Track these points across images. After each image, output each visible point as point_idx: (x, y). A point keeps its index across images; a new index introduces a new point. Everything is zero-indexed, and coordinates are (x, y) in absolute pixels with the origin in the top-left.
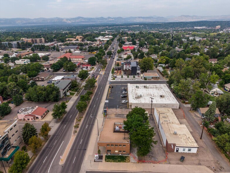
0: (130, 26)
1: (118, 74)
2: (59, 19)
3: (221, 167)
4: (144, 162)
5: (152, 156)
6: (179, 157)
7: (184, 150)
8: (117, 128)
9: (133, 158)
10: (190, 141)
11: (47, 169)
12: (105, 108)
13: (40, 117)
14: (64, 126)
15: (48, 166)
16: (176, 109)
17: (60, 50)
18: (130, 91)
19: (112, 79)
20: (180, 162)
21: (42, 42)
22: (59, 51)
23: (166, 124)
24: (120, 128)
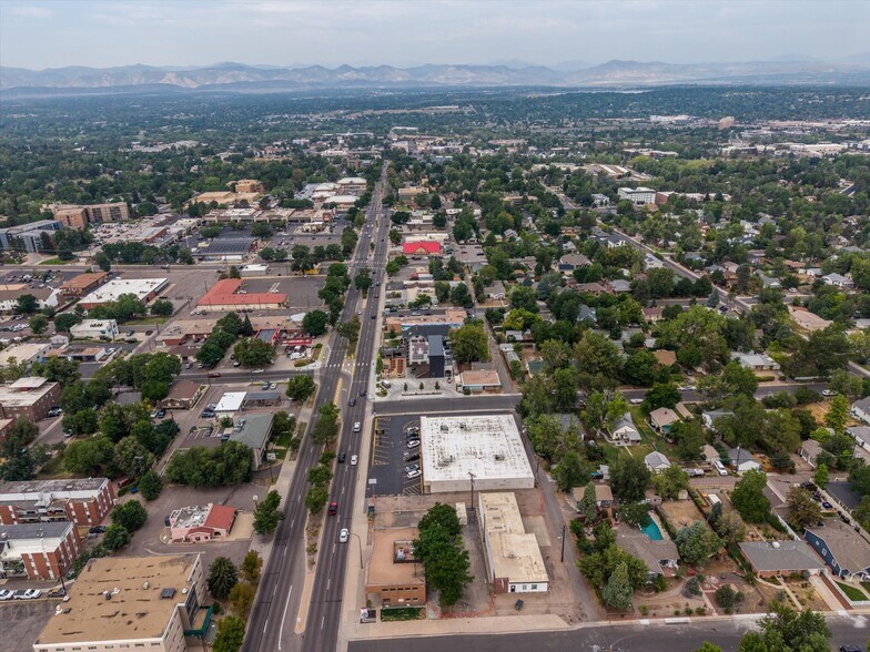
0: (426, 111)
1: (395, 372)
2: (146, 71)
3: (583, 615)
4: (451, 616)
5: (467, 604)
6: (514, 601)
7: (524, 588)
8: (400, 554)
9: (432, 610)
10: (536, 570)
11: (274, 643)
12: (368, 495)
13: (223, 532)
14: (282, 549)
15: (276, 638)
16: (528, 490)
17: (196, 260)
18: (427, 444)
19: (378, 394)
20: (514, 611)
21: (119, 216)
22: (194, 263)
23: (497, 535)
24: (406, 552)
